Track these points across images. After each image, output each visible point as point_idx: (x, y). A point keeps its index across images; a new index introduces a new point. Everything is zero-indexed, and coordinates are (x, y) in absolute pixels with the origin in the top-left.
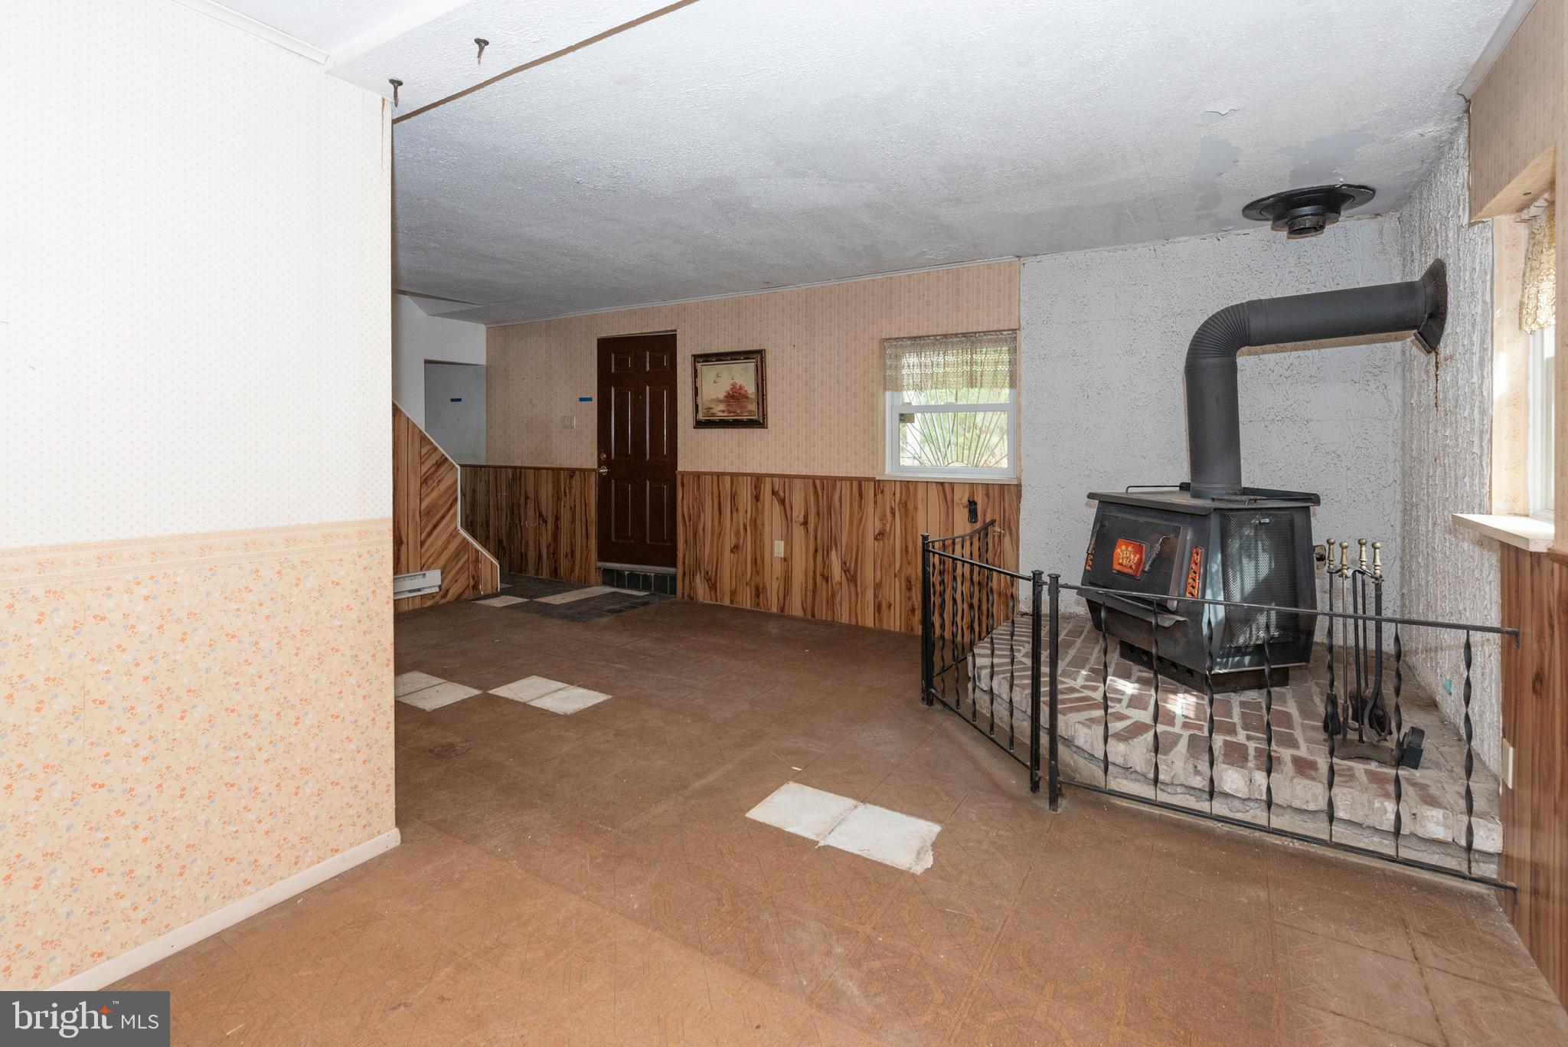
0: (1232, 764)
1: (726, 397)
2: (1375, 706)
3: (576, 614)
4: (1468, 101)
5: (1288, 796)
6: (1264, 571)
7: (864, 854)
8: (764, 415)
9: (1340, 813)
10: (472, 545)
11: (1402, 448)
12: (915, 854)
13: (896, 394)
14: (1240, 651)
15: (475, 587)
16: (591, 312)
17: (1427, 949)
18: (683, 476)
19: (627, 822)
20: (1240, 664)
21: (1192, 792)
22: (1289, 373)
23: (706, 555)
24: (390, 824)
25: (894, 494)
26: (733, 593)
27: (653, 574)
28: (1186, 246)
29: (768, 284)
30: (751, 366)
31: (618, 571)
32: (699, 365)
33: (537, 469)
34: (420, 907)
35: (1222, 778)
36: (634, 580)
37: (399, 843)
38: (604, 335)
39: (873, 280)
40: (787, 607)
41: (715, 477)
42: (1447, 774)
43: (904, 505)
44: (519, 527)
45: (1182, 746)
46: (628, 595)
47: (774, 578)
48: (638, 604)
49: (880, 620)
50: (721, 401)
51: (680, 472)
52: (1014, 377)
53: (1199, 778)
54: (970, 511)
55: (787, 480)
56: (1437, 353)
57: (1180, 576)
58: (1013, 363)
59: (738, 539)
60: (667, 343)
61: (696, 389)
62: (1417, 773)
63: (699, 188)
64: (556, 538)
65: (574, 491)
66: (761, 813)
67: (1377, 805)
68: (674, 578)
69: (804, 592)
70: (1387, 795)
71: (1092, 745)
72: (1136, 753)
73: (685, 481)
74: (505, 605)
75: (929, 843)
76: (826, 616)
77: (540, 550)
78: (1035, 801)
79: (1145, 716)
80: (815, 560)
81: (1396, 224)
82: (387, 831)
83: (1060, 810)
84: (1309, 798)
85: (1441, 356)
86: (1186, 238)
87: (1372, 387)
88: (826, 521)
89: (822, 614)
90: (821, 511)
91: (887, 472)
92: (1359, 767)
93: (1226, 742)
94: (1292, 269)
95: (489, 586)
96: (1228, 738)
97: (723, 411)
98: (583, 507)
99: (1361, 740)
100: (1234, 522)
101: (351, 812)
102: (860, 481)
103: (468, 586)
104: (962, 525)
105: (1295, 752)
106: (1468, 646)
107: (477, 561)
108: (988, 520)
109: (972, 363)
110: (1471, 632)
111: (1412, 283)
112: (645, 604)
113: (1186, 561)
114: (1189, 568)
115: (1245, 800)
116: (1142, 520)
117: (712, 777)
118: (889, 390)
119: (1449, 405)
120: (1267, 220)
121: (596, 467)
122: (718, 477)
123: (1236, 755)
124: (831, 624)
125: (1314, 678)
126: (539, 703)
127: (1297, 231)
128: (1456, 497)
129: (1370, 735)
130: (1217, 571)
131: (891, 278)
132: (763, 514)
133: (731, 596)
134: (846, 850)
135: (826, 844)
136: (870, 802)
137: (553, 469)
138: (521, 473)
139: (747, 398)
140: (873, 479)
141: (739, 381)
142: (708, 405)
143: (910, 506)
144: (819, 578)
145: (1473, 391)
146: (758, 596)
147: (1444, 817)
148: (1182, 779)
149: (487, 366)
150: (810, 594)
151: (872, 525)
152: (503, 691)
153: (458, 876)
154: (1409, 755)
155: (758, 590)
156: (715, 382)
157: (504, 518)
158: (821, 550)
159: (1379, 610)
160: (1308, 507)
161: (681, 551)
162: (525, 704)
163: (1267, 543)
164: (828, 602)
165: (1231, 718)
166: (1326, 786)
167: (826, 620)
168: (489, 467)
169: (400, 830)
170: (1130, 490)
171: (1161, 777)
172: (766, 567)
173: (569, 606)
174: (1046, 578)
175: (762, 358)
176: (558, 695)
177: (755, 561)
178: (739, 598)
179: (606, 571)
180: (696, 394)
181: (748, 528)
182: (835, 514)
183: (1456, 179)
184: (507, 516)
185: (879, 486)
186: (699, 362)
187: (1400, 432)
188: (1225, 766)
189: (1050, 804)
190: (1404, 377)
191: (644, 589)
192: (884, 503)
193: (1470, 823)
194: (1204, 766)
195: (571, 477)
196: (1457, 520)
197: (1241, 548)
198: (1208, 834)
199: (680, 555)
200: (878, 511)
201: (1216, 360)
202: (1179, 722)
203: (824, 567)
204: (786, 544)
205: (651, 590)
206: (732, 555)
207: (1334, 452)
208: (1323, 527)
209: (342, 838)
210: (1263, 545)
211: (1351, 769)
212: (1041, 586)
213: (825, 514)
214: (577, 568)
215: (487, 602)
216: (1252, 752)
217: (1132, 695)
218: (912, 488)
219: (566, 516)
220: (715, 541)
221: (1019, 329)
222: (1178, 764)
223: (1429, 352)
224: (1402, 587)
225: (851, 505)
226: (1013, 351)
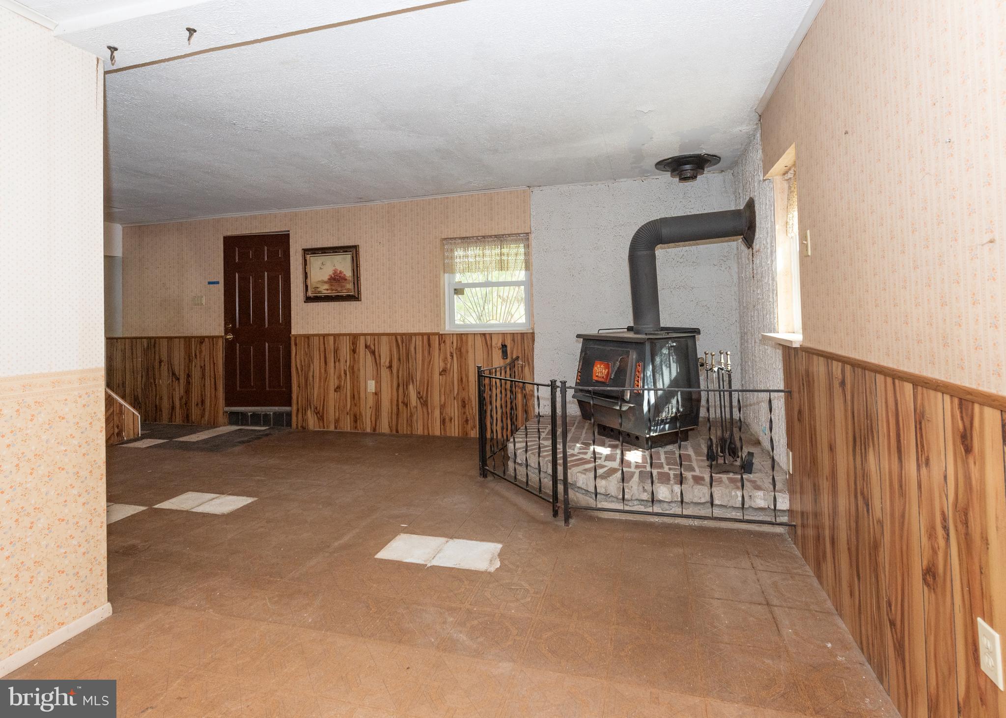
0: (662, 483)
1: (329, 279)
2: (730, 443)
3: (213, 446)
4: (760, 116)
5: (691, 497)
6: (674, 374)
7: (457, 566)
8: (359, 292)
9: (716, 502)
10: (117, 401)
11: (739, 302)
12: (489, 562)
13: (451, 275)
14: (663, 422)
15: (119, 434)
16: (217, 216)
17: (758, 562)
18: (296, 338)
19: (291, 574)
20: (664, 429)
21: (642, 503)
22: (682, 260)
23: (315, 396)
24: (103, 600)
25: (453, 343)
26: (337, 421)
27: (271, 413)
28: (625, 184)
29: (361, 200)
30: (348, 257)
31: (242, 413)
32: (308, 257)
33: (170, 339)
34: (143, 650)
35: (657, 492)
36: (256, 419)
37: (111, 614)
38: (229, 234)
39: (435, 199)
40: (377, 427)
41: (322, 338)
42: (764, 474)
43: (459, 350)
44: (154, 385)
45: (636, 478)
46: (252, 430)
47: (368, 407)
48: (262, 435)
49: (445, 430)
50: (326, 282)
51: (293, 335)
52: (528, 264)
53: (646, 494)
54: (503, 352)
55: (376, 337)
56: (752, 249)
57: (631, 379)
58: (527, 254)
59: (340, 381)
60: (282, 240)
61: (306, 274)
62: (751, 476)
63: (324, 133)
64: (187, 391)
65: (204, 353)
66: (384, 554)
67: (733, 494)
68: (289, 414)
69: (390, 415)
70: (738, 488)
71: (587, 484)
72: (611, 485)
73: (297, 342)
74: (148, 445)
75: (496, 554)
76: (407, 431)
77: (173, 403)
78: (556, 523)
79: (615, 464)
80: (398, 391)
81: (731, 176)
82: (101, 606)
83: (570, 526)
84: (701, 495)
85: (754, 250)
86: (625, 180)
87: (723, 268)
88: (405, 364)
89: (404, 429)
90: (401, 358)
91: (447, 329)
92: (724, 477)
93: (658, 472)
94: (681, 200)
95: (132, 432)
96: (659, 471)
97: (327, 290)
98: (212, 366)
99: (725, 463)
100: (658, 345)
101: (74, 593)
102: (429, 335)
103: (113, 433)
104: (498, 361)
105: (694, 473)
106: (770, 401)
107: (121, 412)
108: (514, 357)
109: (501, 254)
110: (771, 393)
111: (740, 210)
112: (267, 435)
113: (633, 371)
114: (635, 375)
115: (669, 502)
116: (608, 348)
117: (346, 539)
118: (447, 273)
119: (759, 276)
120: (668, 171)
121: (223, 334)
122: (324, 337)
123: (664, 478)
124: (411, 436)
125: (701, 436)
126: (199, 510)
127: (684, 179)
128: (764, 326)
129: (729, 460)
130: (650, 376)
131: (447, 198)
132: (359, 362)
133: (335, 423)
134: (445, 566)
135: (432, 565)
136: (455, 538)
137: (185, 338)
138: (155, 343)
139: (346, 280)
140: (438, 334)
141: (340, 268)
142: (315, 285)
143: (463, 350)
144: (401, 404)
145: (769, 268)
146: (356, 421)
147: (764, 495)
148: (637, 497)
149: (123, 258)
150: (394, 417)
151: (438, 364)
152: (166, 505)
153: (167, 626)
154: (747, 467)
155: (356, 417)
156: (321, 269)
157: (139, 379)
158: (402, 385)
159: (730, 387)
160: (695, 336)
161: (295, 394)
162: (187, 512)
163: (675, 357)
164: (407, 421)
165: (660, 460)
166: (709, 487)
167: (407, 434)
168: (125, 338)
169: (112, 604)
170: (600, 332)
171: (626, 497)
172: (361, 401)
173: (205, 441)
174: (558, 384)
175: (356, 251)
176: (213, 502)
177: (353, 397)
178: (341, 424)
179: (232, 414)
180: (306, 277)
181: (348, 373)
182: (411, 358)
183: (757, 156)
184: (142, 377)
185: (442, 338)
186: (308, 254)
187: (737, 293)
188: (659, 485)
189: (565, 523)
190: (738, 263)
191: (264, 425)
192: (446, 350)
193: (775, 495)
194: (648, 487)
195: (201, 343)
196: (764, 337)
197: (661, 361)
198: (651, 525)
199: (294, 396)
200: (442, 355)
201: (645, 253)
202: (633, 466)
203: (404, 396)
204: (376, 382)
205: (270, 425)
206: (336, 393)
207: (706, 305)
208: (702, 347)
209: (67, 613)
210: (673, 359)
211: (721, 478)
212: (556, 389)
213: (405, 359)
214: (207, 414)
215: (131, 445)
216: (672, 476)
217: (607, 455)
218: (464, 338)
219: (196, 374)
220: (322, 384)
221: (530, 233)
222: (635, 488)
223: (749, 248)
224: (742, 381)
225: (423, 351)
226: (527, 247)
